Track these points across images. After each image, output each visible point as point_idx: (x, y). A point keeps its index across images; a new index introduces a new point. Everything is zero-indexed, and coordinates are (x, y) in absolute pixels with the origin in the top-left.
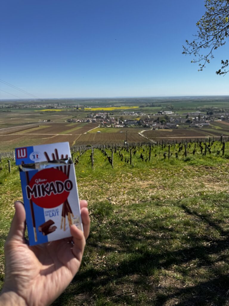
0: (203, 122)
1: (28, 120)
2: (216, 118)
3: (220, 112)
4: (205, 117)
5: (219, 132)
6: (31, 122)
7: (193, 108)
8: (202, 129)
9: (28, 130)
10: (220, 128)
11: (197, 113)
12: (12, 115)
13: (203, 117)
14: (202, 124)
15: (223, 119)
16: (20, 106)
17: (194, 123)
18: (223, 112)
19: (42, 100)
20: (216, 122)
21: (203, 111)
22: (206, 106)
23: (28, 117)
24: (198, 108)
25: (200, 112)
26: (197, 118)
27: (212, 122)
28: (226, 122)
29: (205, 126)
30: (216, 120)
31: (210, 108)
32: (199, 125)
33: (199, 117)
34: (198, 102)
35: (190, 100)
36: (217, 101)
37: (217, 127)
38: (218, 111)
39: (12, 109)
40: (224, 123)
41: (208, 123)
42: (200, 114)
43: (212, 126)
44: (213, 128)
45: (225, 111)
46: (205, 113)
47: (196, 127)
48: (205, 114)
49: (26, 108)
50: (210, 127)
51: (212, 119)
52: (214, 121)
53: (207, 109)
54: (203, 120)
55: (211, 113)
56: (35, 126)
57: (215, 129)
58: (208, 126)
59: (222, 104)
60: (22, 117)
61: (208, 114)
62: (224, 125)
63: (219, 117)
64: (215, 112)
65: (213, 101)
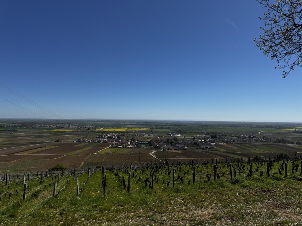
0: (209, 145)
1: (35, 140)
2: (220, 141)
3: (223, 135)
4: (210, 140)
5: (225, 154)
6: (38, 142)
7: (198, 131)
8: (209, 151)
9: (34, 150)
10: (225, 151)
11: (202, 136)
12: (18, 134)
13: (209, 140)
14: (208, 147)
15: (227, 142)
16: (29, 125)
17: (200, 145)
18: (226, 136)
19: (53, 120)
20: (220, 145)
21: (208, 134)
22: (209, 130)
23: (36, 137)
24: (203, 131)
25: (205, 135)
26: (203, 140)
27: (217, 145)
28: (230, 145)
29: (210, 148)
30: (221, 143)
31: (214, 132)
32: (205, 147)
33: (205, 139)
34: (202, 126)
35: (195, 124)
36: (219, 126)
37: (222, 150)
38: (221, 134)
39: (19, 129)
40: (228, 146)
41: (213, 145)
42: (205, 137)
43: (218, 148)
44: (218, 150)
45: (227, 135)
46: (210, 136)
47: (203, 149)
48: (210, 138)
49: (35, 128)
50: (216, 150)
51: (217, 142)
52: (218, 144)
53: (211, 133)
54: (209, 142)
55: (215, 137)
56: (42, 146)
57: (220, 151)
58: (213, 148)
59: (224, 129)
60: (29, 136)
61: (212, 137)
62: (228, 147)
63: (223, 140)
64: (219, 136)
65: (215, 126)
